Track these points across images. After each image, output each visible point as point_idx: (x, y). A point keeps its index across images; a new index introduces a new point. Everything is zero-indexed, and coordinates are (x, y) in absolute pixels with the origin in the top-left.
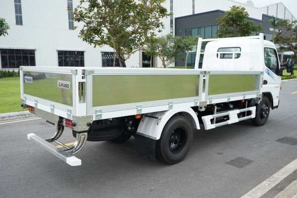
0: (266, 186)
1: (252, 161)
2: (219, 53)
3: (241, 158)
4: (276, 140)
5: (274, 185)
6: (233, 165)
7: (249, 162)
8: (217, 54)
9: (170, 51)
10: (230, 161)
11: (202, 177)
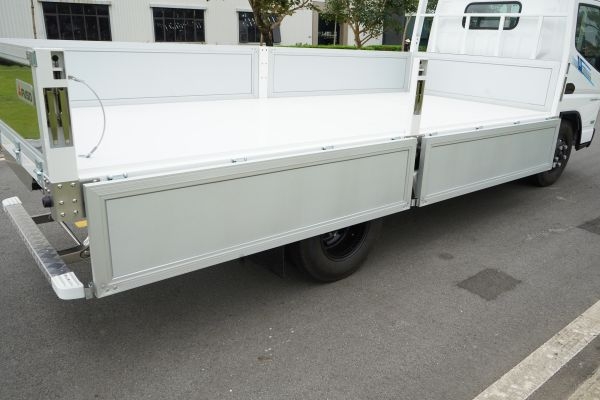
0: (549, 358)
1: (520, 282)
2: (469, 16)
3: (494, 272)
4: (580, 223)
5: (567, 359)
6: (470, 290)
7: (511, 283)
8: (464, 18)
9: (372, 12)
10: (466, 278)
11: (393, 324)
